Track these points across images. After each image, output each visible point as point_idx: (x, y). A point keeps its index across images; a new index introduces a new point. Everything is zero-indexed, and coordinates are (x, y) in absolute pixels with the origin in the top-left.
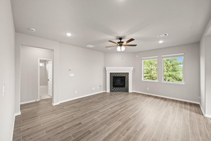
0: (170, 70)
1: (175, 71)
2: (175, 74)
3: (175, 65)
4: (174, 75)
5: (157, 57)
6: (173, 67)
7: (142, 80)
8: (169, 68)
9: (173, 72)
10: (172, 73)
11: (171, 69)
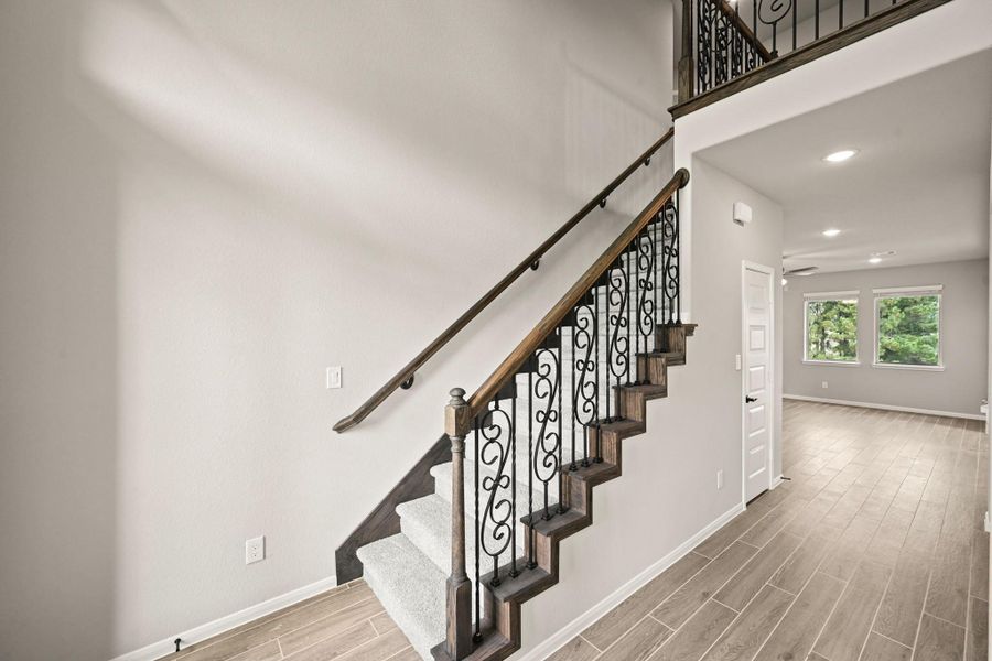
0: (890, 327)
1: (918, 331)
2: (919, 343)
3: (915, 302)
4: (914, 349)
5: (857, 292)
6: (908, 314)
7: (805, 359)
8: (886, 317)
9: (908, 336)
10: (903, 343)
11: (897, 323)
